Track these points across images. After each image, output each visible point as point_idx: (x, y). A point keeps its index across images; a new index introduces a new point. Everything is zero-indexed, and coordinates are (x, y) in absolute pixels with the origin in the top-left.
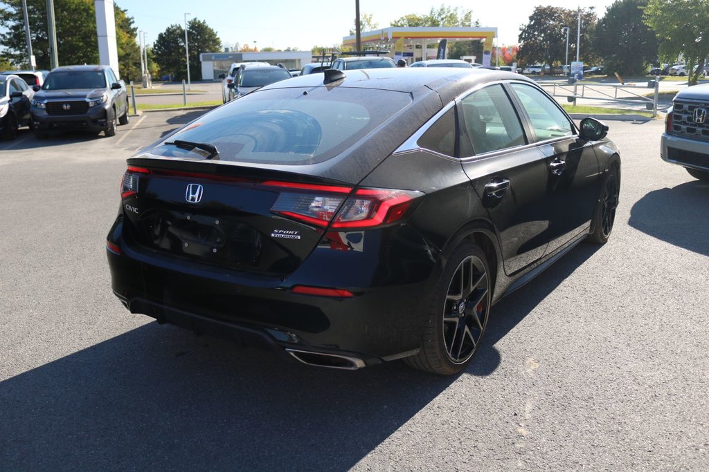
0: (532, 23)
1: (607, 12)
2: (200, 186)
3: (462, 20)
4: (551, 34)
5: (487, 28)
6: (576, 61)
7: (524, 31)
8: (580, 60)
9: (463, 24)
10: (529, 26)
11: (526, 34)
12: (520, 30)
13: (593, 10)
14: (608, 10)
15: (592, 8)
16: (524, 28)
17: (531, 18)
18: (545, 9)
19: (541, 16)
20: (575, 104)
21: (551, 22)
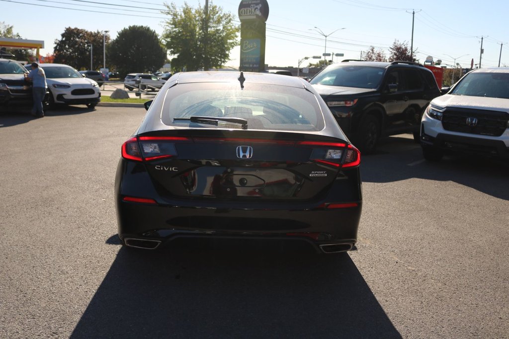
0: (64, 39)
1: (118, 36)
2: (249, 147)
3: (4, 32)
4: (78, 47)
5: (26, 40)
6: (103, 67)
7: (58, 44)
8: (106, 68)
9: (5, 35)
10: (62, 41)
11: (60, 47)
12: (55, 43)
13: (108, 33)
14: (119, 34)
15: (106, 32)
16: (58, 42)
17: (63, 35)
18: (73, 30)
19: (70, 35)
20: (140, 98)
21: (77, 40)
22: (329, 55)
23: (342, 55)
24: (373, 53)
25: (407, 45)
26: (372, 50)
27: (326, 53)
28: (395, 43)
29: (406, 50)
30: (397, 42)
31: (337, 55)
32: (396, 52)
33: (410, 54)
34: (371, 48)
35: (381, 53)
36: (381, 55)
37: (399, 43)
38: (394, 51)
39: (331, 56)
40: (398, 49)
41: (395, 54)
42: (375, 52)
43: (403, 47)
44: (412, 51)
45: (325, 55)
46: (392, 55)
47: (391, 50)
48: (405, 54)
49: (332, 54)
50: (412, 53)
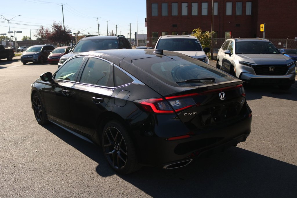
22: (12, 32)
23: (21, 32)
24: (43, 30)
25: (61, 24)
26: (42, 28)
27: (10, 31)
28: (54, 23)
29: (61, 27)
30: (55, 22)
31: (18, 32)
32: (55, 28)
33: (64, 29)
34: (41, 27)
35: (48, 29)
36: (48, 31)
37: (56, 23)
38: (54, 28)
39: (14, 33)
40: (56, 27)
41: (55, 30)
42: (44, 29)
43: (59, 25)
44: (64, 27)
45: (9, 32)
46: (53, 30)
47: (52, 27)
48: (61, 29)
49: (14, 32)
50: (64, 28)
